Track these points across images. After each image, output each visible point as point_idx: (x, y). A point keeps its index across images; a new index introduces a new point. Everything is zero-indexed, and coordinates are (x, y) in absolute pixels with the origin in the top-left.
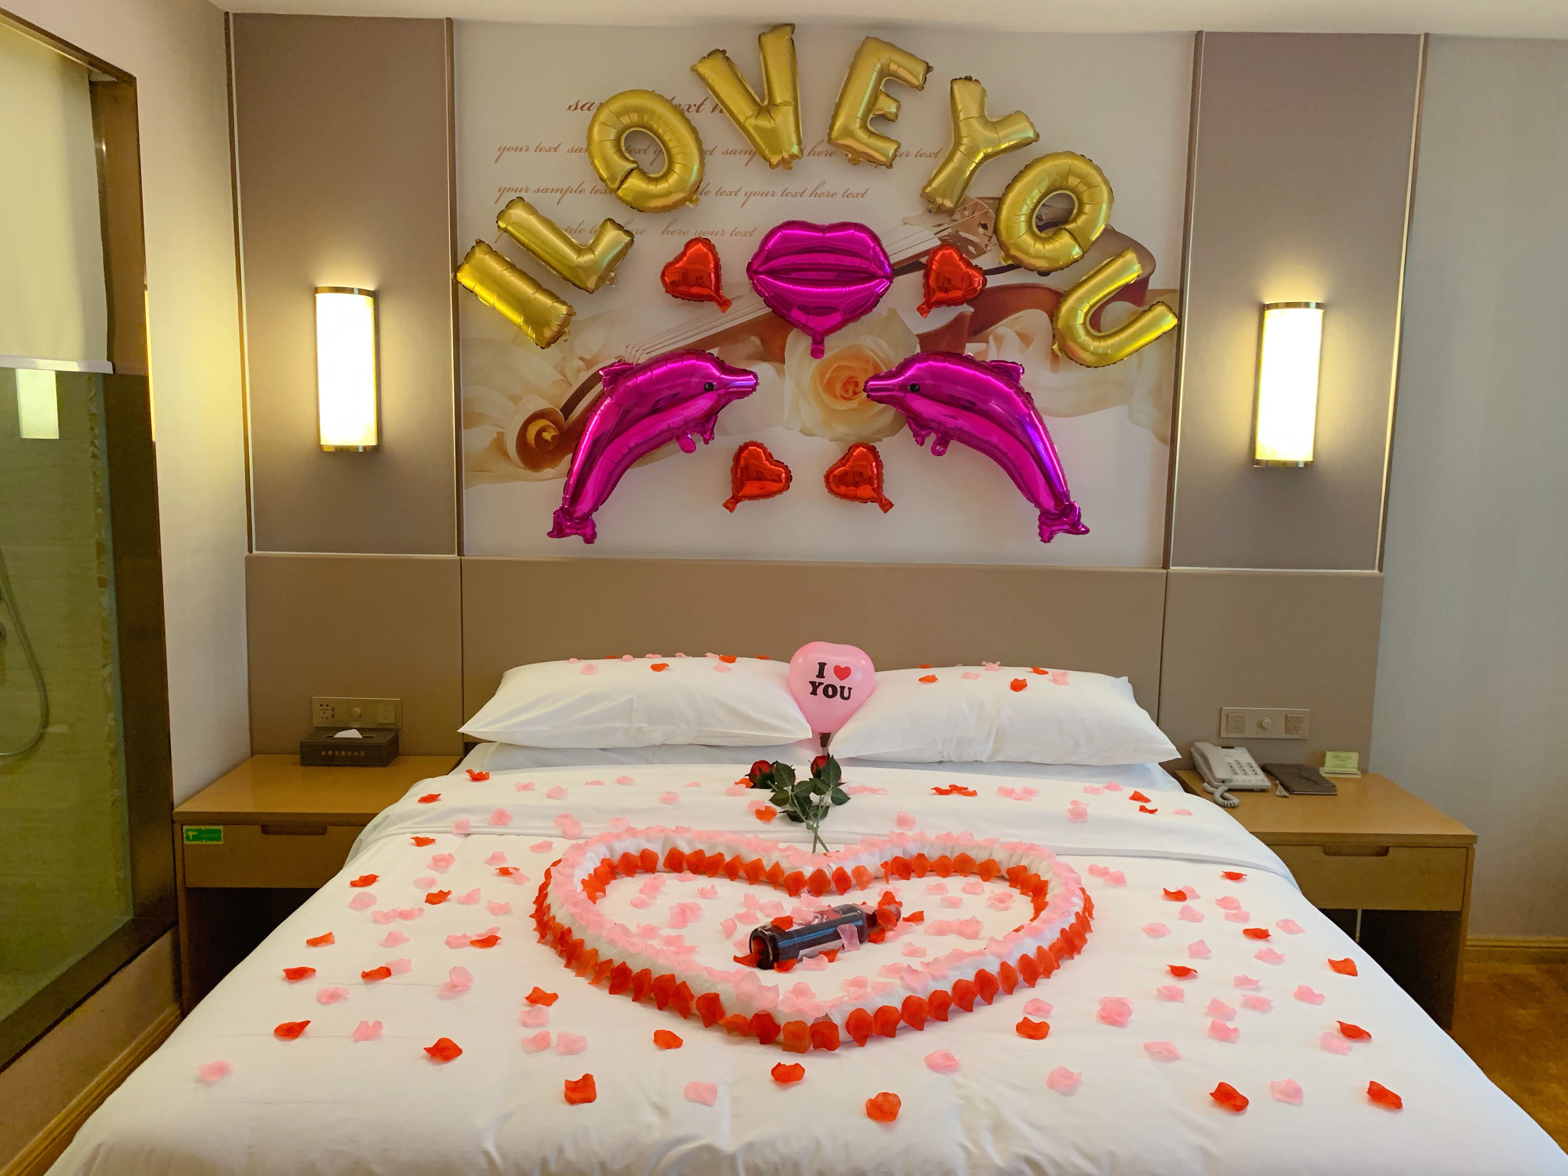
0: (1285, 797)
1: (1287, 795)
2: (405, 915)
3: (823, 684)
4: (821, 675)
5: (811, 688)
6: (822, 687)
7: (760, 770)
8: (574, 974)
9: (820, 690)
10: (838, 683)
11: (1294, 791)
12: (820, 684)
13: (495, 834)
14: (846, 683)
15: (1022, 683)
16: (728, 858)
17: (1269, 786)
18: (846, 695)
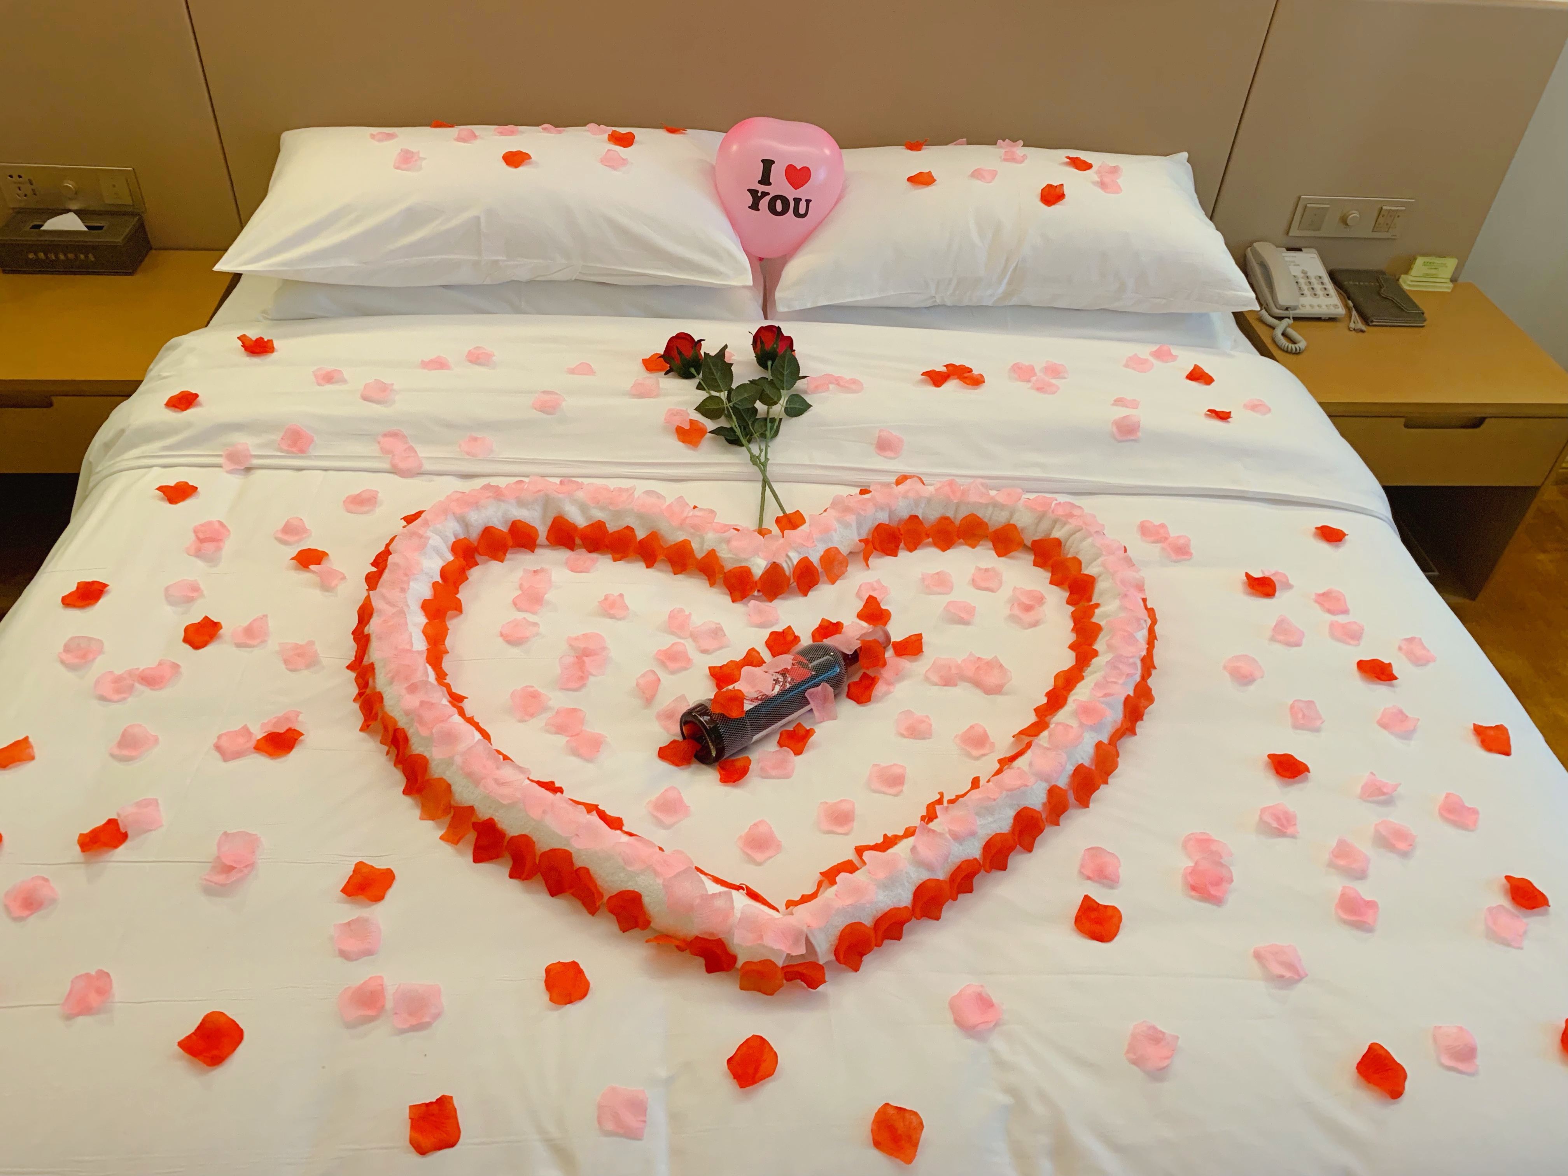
0: (1362, 331)
1: (1364, 328)
2: (151, 680)
3: (768, 194)
4: (765, 180)
5: (750, 200)
6: (767, 199)
7: (680, 353)
8: (417, 812)
9: (764, 203)
10: (790, 193)
11: (1372, 321)
12: (765, 194)
13: (291, 469)
14: (802, 193)
15: (1058, 190)
16: (641, 534)
17: (1342, 314)
18: (802, 211)
